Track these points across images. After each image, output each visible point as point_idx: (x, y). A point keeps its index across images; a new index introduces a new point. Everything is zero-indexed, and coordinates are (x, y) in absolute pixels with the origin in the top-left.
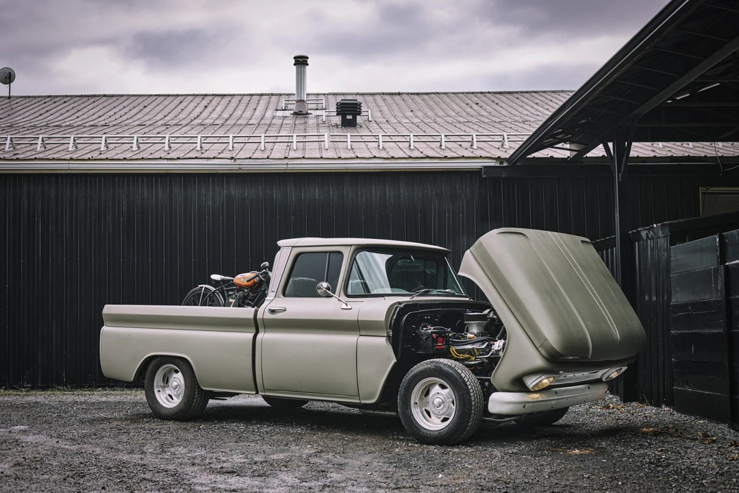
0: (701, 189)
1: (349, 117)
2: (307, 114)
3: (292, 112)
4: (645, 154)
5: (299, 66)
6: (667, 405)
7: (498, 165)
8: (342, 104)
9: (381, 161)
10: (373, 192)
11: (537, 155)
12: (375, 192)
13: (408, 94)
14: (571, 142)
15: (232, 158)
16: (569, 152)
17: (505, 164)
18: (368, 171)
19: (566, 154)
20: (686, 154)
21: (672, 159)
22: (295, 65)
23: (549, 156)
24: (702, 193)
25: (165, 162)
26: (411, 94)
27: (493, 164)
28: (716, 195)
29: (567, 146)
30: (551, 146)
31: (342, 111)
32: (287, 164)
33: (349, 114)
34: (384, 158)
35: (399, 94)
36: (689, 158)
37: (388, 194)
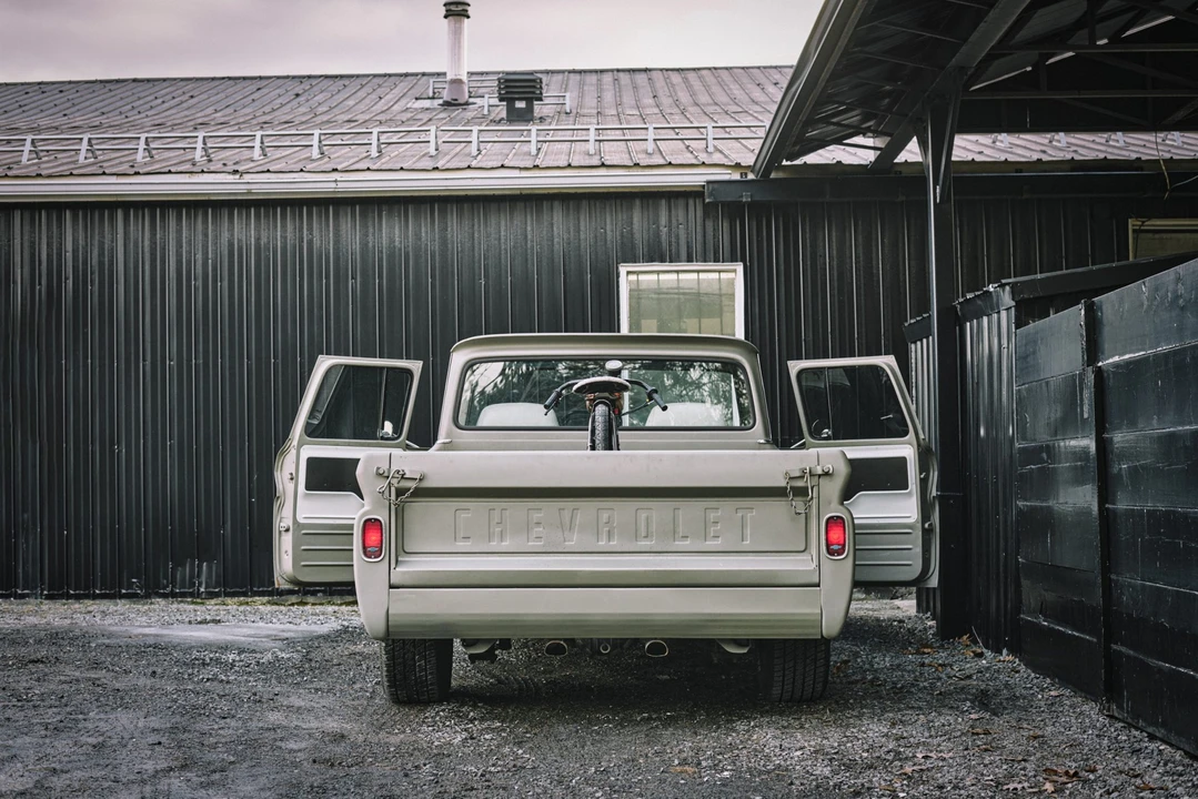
0: (1132, 223)
1: (520, 105)
2: (467, 104)
3: (441, 101)
4: (1023, 156)
5: (450, 18)
6: (1012, 651)
7: (736, 176)
8: (507, 81)
9: (516, 173)
10: (503, 233)
11: (812, 158)
12: (504, 232)
13: (661, 70)
14: (877, 133)
15: (236, 172)
16: (872, 152)
17: (751, 176)
18: (492, 193)
19: (868, 157)
20: (1102, 156)
21: (1073, 164)
22: (446, 17)
23: (835, 161)
24: (1134, 231)
25: (113, 180)
26: (667, 70)
27: (727, 177)
28: (1164, 236)
29: (869, 142)
30: (839, 141)
31: (507, 93)
32: (336, 181)
33: (520, 99)
34: (520, 169)
35: (646, 70)
36: (1105, 164)
37: (529, 237)
